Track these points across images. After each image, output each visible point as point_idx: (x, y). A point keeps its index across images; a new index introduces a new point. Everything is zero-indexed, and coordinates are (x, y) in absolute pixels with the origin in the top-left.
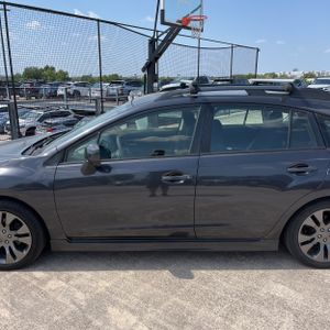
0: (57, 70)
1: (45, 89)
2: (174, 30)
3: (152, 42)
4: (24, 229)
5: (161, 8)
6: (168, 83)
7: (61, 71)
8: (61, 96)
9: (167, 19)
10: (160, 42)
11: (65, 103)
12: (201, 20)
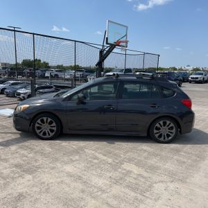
0: (42, 61)
1: (38, 72)
2: (113, 46)
3: (101, 52)
4: (54, 124)
5: (106, 36)
6: (109, 72)
7: (44, 62)
8: (48, 77)
9: (109, 42)
10: (105, 52)
11: (50, 81)
12: (127, 42)
